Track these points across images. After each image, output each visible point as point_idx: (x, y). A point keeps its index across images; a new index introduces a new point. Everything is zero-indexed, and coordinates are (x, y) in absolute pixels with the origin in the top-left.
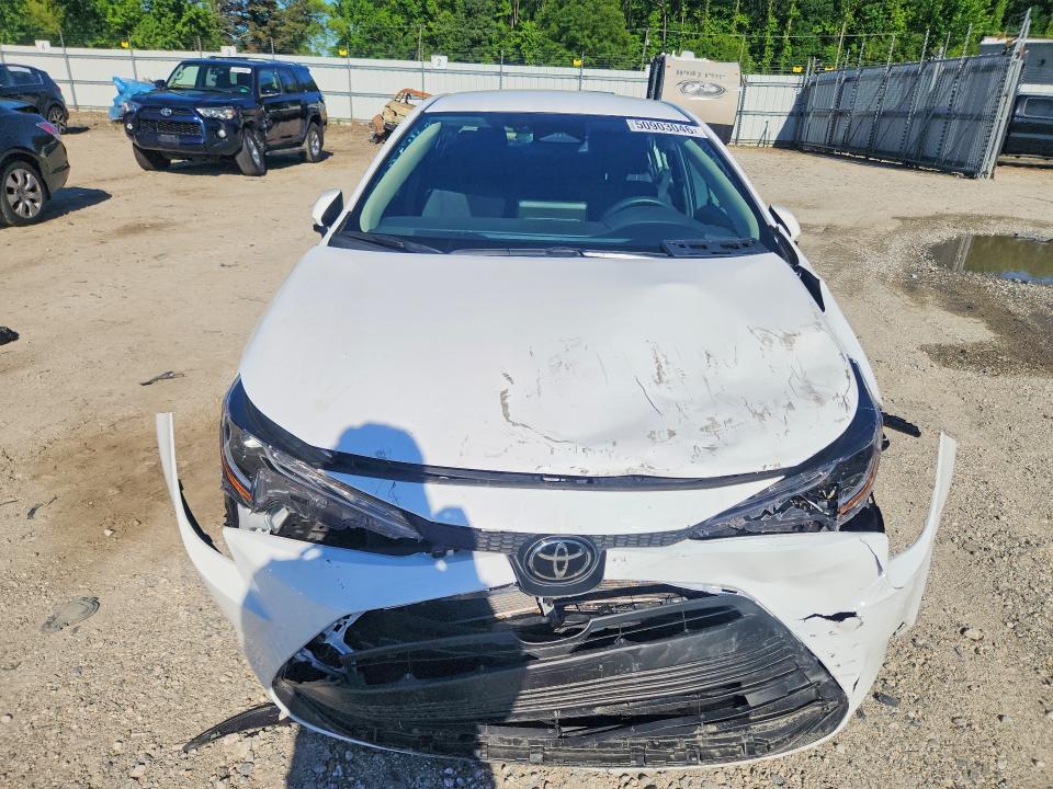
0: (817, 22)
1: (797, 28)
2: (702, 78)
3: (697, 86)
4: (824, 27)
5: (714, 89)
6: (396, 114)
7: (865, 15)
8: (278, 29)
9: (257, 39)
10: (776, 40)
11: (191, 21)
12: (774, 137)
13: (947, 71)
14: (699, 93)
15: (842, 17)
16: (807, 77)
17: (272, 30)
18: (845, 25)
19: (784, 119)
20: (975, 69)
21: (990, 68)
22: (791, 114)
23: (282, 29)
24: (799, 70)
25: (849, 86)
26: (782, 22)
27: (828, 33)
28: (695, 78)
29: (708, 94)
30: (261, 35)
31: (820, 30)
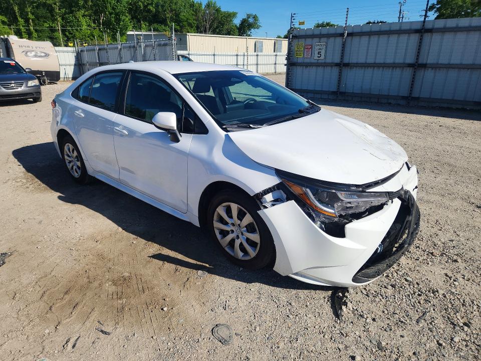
0: (45, 22)
1: (36, 24)
2: (34, 49)
3: (33, 53)
4: (49, 24)
5: (43, 54)
7: (67, 19)
10: (27, 30)
12: (71, 76)
13: (146, 46)
14: (36, 56)
15: (56, 20)
16: (77, 48)
18: (59, 24)
19: (73, 67)
20: (159, 45)
21: (165, 45)
22: (75, 65)
24: (72, 45)
25: (102, 52)
26: (27, 21)
27: (52, 27)
28: (31, 48)
29: (41, 57)
31: (48, 25)
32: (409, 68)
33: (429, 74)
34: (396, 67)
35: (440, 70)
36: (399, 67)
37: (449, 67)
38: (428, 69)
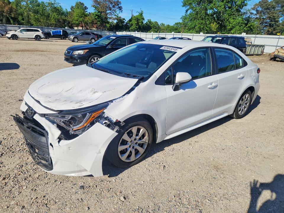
6: (279, 52)
8: (276, 28)
9: (268, 31)
11: (249, 27)
17: (274, 29)
23: (278, 28)
30: (270, 30)
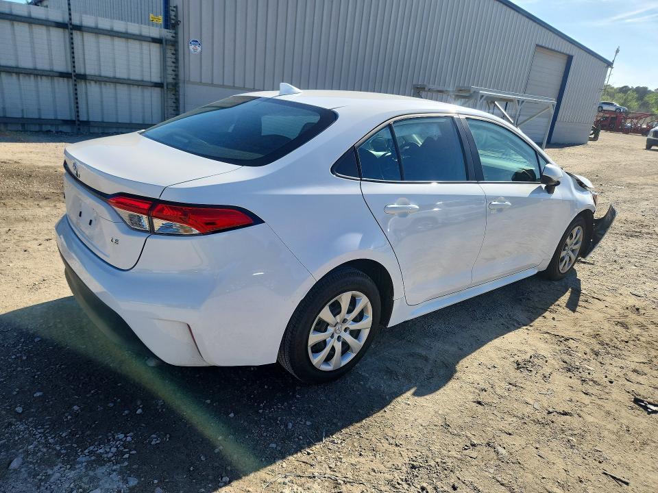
32: (61, 79)
33: (93, 89)
34: (42, 75)
35: (105, 84)
36: (45, 76)
37: (116, 81)
38: (90, 83)
